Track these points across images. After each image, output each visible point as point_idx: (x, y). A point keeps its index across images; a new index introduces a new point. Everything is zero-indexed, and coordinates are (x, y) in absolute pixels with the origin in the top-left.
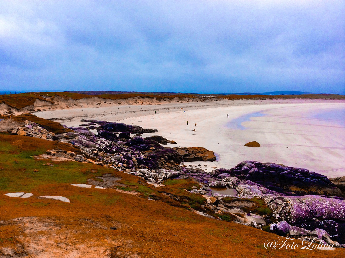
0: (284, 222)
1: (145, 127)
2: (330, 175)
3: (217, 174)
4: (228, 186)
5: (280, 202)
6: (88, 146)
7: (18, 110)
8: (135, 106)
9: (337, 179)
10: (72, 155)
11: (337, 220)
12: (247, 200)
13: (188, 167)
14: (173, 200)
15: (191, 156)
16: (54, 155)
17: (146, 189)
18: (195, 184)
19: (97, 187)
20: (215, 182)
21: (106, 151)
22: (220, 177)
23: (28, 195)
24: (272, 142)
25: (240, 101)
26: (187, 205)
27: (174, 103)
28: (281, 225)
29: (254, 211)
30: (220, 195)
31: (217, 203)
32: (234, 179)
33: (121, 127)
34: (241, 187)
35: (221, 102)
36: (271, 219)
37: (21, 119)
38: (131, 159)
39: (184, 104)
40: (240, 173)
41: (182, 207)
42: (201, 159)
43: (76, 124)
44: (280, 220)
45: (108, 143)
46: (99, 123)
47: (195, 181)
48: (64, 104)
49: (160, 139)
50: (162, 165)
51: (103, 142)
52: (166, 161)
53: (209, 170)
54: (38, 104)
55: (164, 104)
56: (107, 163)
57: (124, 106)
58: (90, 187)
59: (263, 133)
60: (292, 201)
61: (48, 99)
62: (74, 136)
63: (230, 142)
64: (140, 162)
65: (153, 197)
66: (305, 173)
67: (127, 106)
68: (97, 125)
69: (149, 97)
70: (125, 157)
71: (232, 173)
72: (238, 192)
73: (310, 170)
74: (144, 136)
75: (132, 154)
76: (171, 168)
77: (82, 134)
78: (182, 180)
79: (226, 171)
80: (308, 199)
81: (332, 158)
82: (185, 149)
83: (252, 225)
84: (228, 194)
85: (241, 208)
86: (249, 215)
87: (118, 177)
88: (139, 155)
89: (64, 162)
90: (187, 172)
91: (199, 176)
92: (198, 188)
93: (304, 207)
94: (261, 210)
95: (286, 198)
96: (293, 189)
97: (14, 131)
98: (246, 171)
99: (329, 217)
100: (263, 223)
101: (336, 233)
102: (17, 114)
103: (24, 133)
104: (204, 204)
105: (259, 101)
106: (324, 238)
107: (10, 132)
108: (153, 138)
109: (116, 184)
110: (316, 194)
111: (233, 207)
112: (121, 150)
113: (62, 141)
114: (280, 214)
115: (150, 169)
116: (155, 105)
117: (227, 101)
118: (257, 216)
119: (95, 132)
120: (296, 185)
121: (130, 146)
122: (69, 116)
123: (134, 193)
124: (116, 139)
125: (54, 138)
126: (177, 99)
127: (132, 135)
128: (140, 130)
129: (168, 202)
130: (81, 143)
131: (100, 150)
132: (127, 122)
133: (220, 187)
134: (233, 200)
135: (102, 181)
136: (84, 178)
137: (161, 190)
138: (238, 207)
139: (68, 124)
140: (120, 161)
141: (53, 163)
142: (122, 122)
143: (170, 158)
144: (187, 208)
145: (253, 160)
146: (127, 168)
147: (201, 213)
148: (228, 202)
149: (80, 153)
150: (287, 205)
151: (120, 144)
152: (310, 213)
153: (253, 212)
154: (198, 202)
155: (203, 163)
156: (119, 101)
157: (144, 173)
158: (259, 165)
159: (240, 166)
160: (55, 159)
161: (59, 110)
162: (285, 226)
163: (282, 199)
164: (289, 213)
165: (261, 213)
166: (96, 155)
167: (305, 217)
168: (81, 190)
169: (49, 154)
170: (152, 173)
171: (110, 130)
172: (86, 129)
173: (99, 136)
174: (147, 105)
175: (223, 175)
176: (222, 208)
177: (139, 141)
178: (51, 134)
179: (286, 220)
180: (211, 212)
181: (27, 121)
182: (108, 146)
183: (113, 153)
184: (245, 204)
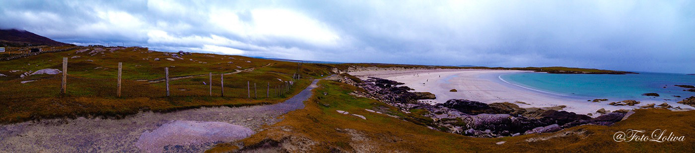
0: (472, 129)
1: (398, 82)
2: (488, 103)
3: (437, 106)
4: (443, 112)
5: (469, 119)
6: (371, 90)
7: (342, 71)
8: (393, 71)
9: (491, 105)
10: (365, 94)
11: (494, 124)
12: (454, 119)
13: (421, 102)
14: (416, 121)
15: (423, 97)
16: (357, 93)
17: (402, 115)
18: (427, 112)
19: (378, 112)
20: (437, 111)
21: (380, 93)
22: (439, 108)
23: (347, 113)
24: (462, 89)
25: (447, 70)
26: (424, 124)
27: (413, 70)
28: (470, 131)
29: (458, 125)
30: (440, 117)
31: (439, 121)
32: (446, 108)
33: (387, 81)
34: (450, 112)
35: (437, 70)
36: (466, 128)
37: (343, 75)
38: (392, 97)
39: (418, 70)
40: (448, 105)
41: (421, 124)
42: (428, 98)
43: (365, 79)
44: (470, 128)
45: (381, 89)
46: (376, 79)
47: (426, 110)
48: (360, 69)
49: (406, 88)
50: (408, 101)
51: (378, 89)
52: (410, 99)
53: (433, 104)
54: (350, 68)
55: (408, 70)
56: (380, 99)
57: (388, 71)
58: (374, 111)
59: (458, 85)
60: (474, 118)
61: (354, 66)
62: (365, 85)
63: (443, 89)
64: (397, 99)
65: (406, 119)
66: (478, 103)
67: (389, 71)
68: (375, 80)
69: (400, 67)
70: (389, 96)
71: (445, 105)
72: (449, 115)
73: (480, 102)
74: (398, 86)
75: (392, 95)
76: (413, 103)
77: (369, 84)
78: (419, 110)
79: (442, 105)
80: (481, 116)
81: (488, 95)
82: (420, 93)
83: (457, 132)
84: (444, 116)
85: (451, 123)
86: (455, 127)
87: (388, 107)
88: (396, 96)
89: (361, 98)
90: (422, 105)
91: (428, 107)
92: (428, 114)
93: (480, 120)
94: (460, 124)
95: (471, 116)
96: (473, 111)
97: (340, 81)
98: (452, 104)
99: (491, 123)
100: (462, 130)
101: (495, 130)
102: (341, 73)
103: (344, 82)
104: (432, 122)
105: (456, 70)
106: (490, 134)
107: (338, 81)
108: (402, 87)
109: (387, 111)
110: (483, 113)
111: (447, 123)
112: (387, 93)
113: (360, 87)
114: (469, 125)
115: (402, 103)
116: (403, 70)
117: (440, 69)
118: (459, 127)
119: (374, 83)
120: (474, 110)
121: (391, 91)
122: (362, 75)
123: (396, 117)
124: (385, 87)
125: (356, 85)
126: (415, 68)
127: (392, 86)
128: (396, 83)
129: (414, 122)
130: (368, 88)
131: (377, 92)
132: (389, 79)
133: (439, 113)
134: (447, 120)
135: (379, 109)
136: (371, 107)
137: (410, 115)
138: (449, 123)
139: (362, 79)
140: (387, 98)
141: (356, 97)
142: (387, 79)
143: (412, 98)
144: (424, 125)
145: (454, 99)
146: (390, 102)
147: (431, 128)
148: (444, 121)
149: (368, 93)
150: (472, 120)
151: (387, 90)
152: (483, 123)
153: (456, 125)
154: (429, 121)
155: (429, 100)
156: (386, 68)
157: (399, 106)
158: (457, 101)
159: (448, 102)
160: (357, 95)
161: (358, 72)
162: (472, 131)
163: (470, 117)
164: (474, 124)
165: (460, 126)
166: (375, 94)
167: (481, 125)
168: (371, 113)
169: (355, 93)
170: (403, 105)
171: (381, 83)
172: (370, 82)
173: (377, 85)
174: (399, 70)
175: (440, 106)
176: (441, 124)
177: (396, 89)
178: (355, 83)
179: (472, 127)
180: (436, 127)
181: (345, 77)
182: (381, 91)
183: (383, 94)
184: (452, 121)
